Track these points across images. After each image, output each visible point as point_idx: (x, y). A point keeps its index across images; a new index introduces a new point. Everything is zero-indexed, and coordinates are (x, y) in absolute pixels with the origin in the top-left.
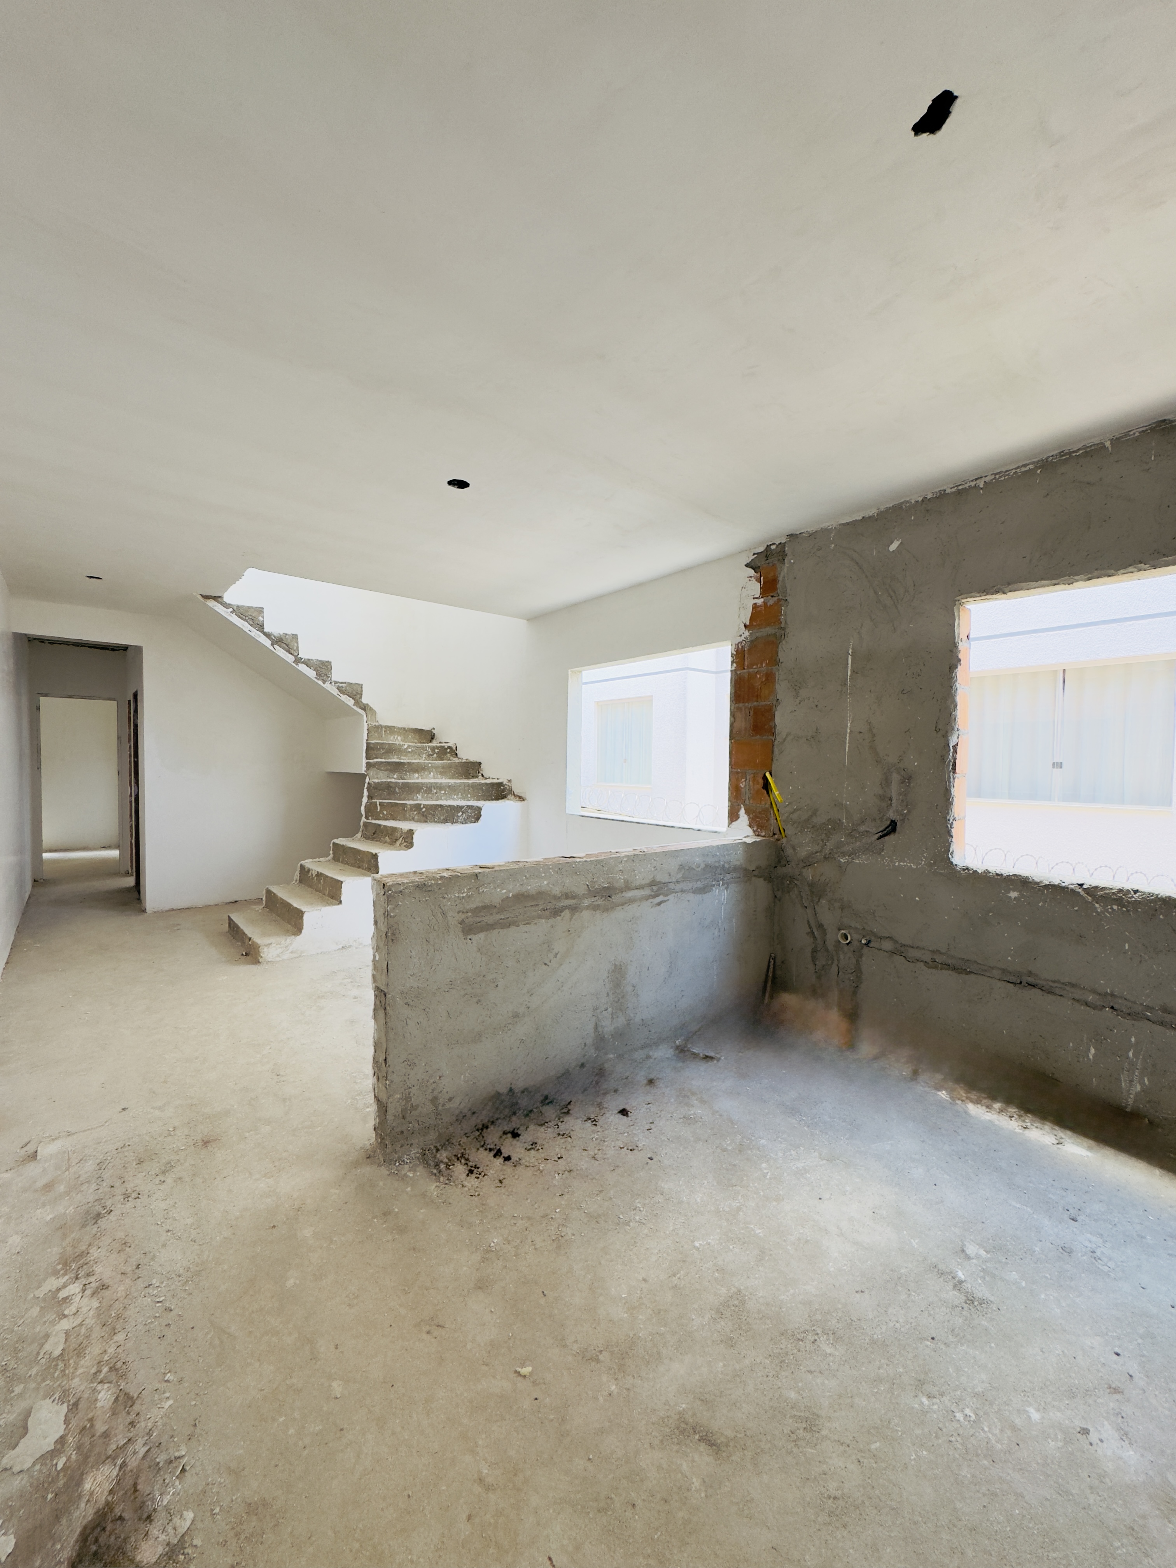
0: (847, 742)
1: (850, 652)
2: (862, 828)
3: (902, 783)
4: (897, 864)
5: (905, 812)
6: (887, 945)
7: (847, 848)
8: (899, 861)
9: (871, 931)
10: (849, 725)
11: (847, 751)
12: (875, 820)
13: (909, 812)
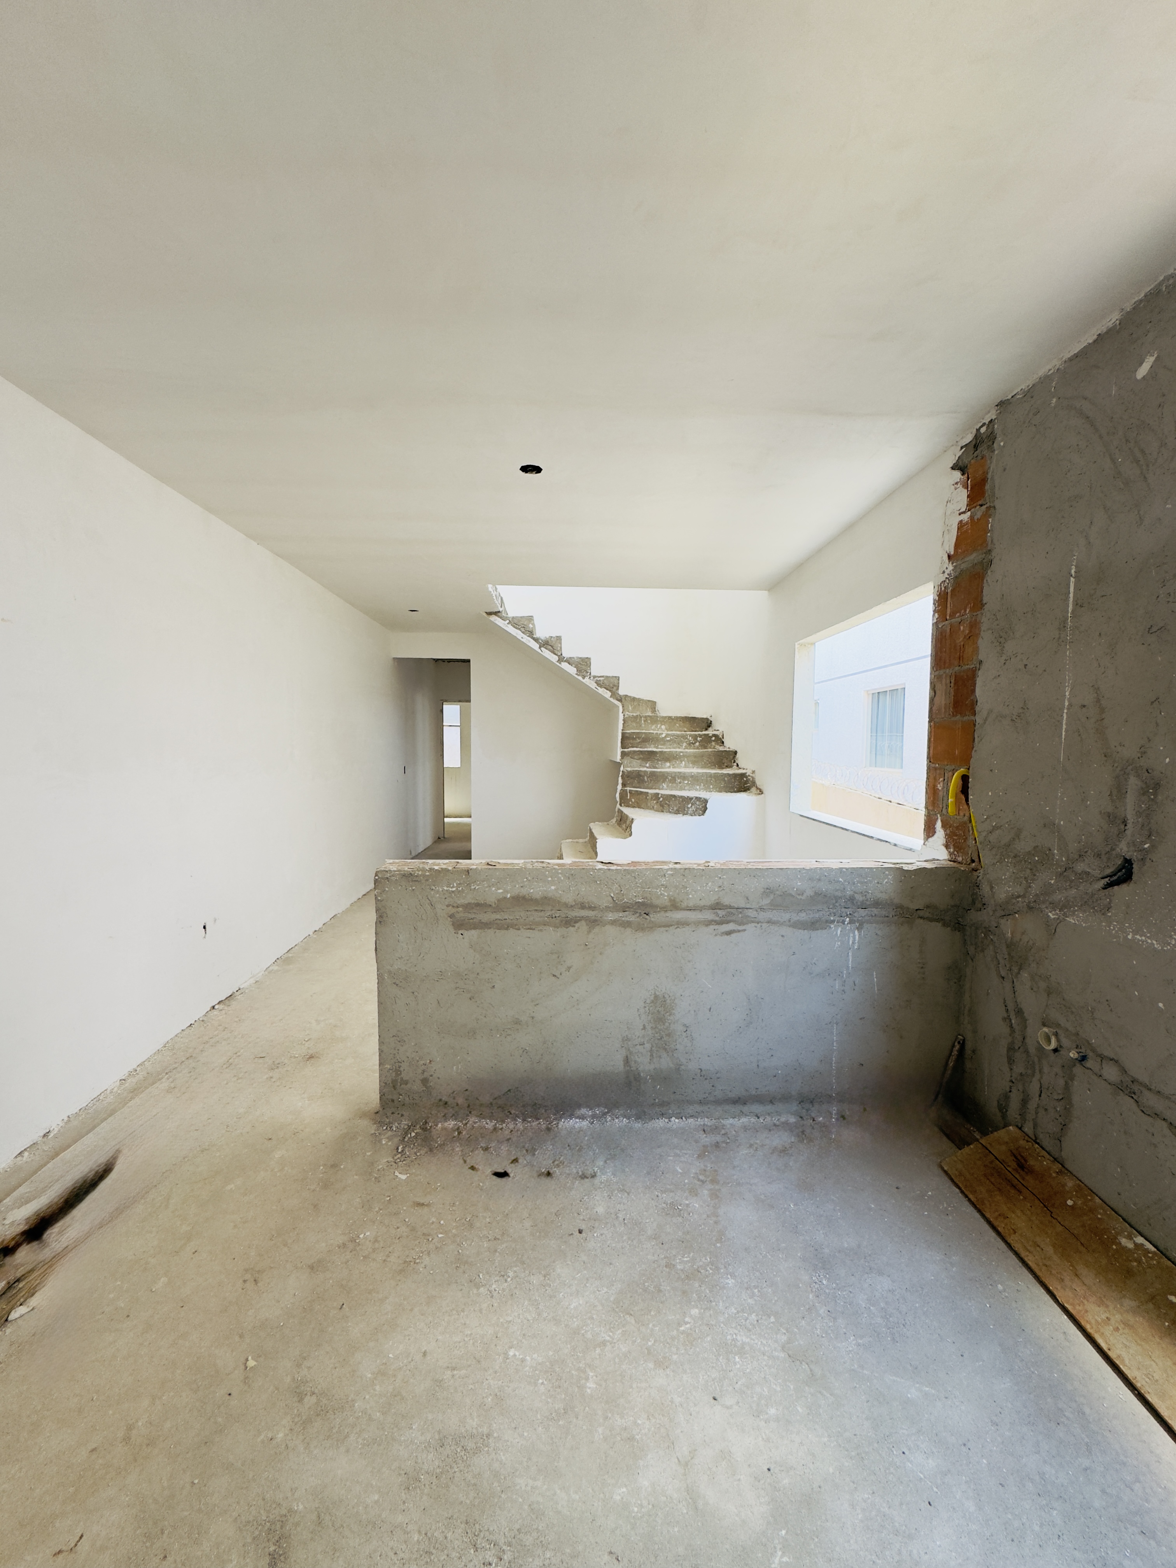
0: (1064, 722)
1: (1073, 572)
2: (1080, 867)
3: (1144, 794)
4: (1130, 937)
5: (1146, 846)
6: (1111, 1073)
7: (1058, 897)
8: (1135, 932)
9: (1088, 1042)
10: (1067, 694)
11: (1063, 737)
12: (1099, 855)
13: (1153, 846)
